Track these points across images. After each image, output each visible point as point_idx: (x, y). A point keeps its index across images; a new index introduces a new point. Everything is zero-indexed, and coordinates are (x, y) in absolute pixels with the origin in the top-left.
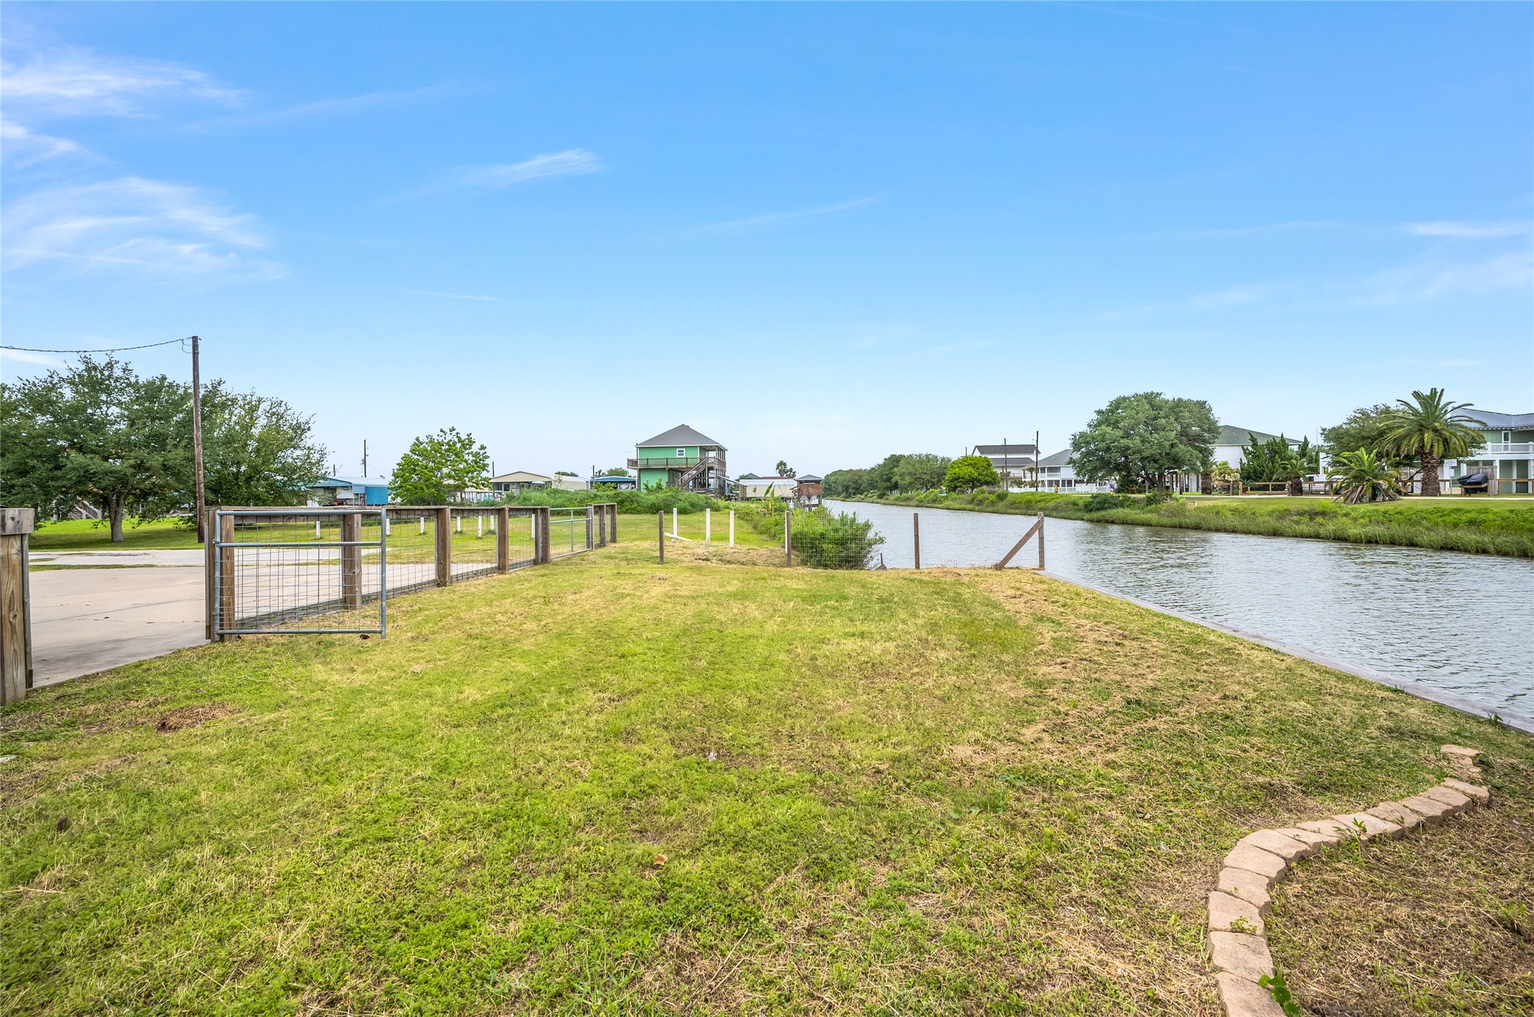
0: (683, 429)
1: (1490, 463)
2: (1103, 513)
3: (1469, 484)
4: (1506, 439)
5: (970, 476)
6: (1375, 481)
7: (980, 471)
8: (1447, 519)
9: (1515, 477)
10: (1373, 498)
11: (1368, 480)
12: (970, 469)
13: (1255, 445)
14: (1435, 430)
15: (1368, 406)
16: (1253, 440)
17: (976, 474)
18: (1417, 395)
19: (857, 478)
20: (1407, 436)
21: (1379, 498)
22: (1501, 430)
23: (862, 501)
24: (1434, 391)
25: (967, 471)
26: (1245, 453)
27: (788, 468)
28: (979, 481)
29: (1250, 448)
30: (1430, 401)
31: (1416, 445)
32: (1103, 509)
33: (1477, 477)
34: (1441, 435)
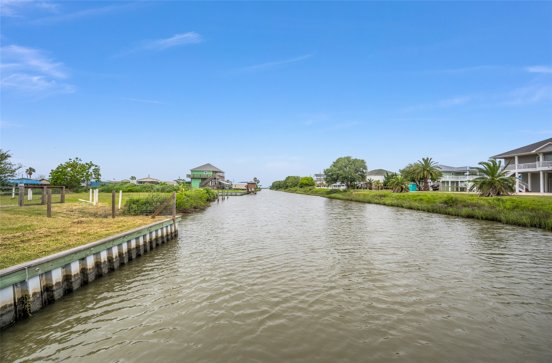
0: (208, 165)
1: (448, 182)
2: (330, 195)
3: (434, 187)
4: (453, 175)
5: (306, 183)
6: (402, 186)
7: (309, 181)
8: (415, 198)
9: (455, 186)
10: (401, 191)
11: (400, 185)
12: (306, 181)
13: (388, 175)
14: (428, 171)
15: (412, 163)
16: (387, 174)
17: (308, 182)
18: (423, 159)
19: (280, 183)
20: (420, 172)
21: (403, 191)
22: (451, 172)
23: (280, 190)
24: (428, 159)
25: (305, 181)
26: (385, 178)
27: (257, 180)
28: (308, 185)
29: (386, 176)
30: (426, 161)
31: (422, 175)
32: (331, 194)
33: (436, 186)
34: (429, 172)
